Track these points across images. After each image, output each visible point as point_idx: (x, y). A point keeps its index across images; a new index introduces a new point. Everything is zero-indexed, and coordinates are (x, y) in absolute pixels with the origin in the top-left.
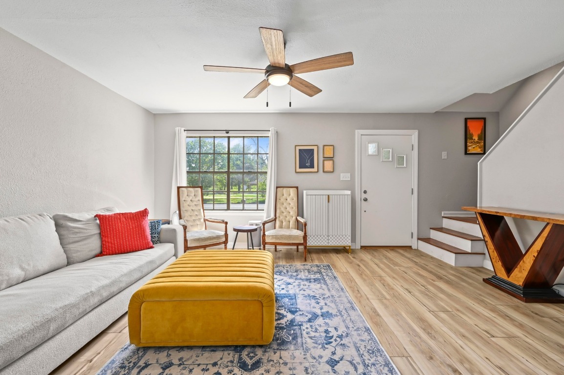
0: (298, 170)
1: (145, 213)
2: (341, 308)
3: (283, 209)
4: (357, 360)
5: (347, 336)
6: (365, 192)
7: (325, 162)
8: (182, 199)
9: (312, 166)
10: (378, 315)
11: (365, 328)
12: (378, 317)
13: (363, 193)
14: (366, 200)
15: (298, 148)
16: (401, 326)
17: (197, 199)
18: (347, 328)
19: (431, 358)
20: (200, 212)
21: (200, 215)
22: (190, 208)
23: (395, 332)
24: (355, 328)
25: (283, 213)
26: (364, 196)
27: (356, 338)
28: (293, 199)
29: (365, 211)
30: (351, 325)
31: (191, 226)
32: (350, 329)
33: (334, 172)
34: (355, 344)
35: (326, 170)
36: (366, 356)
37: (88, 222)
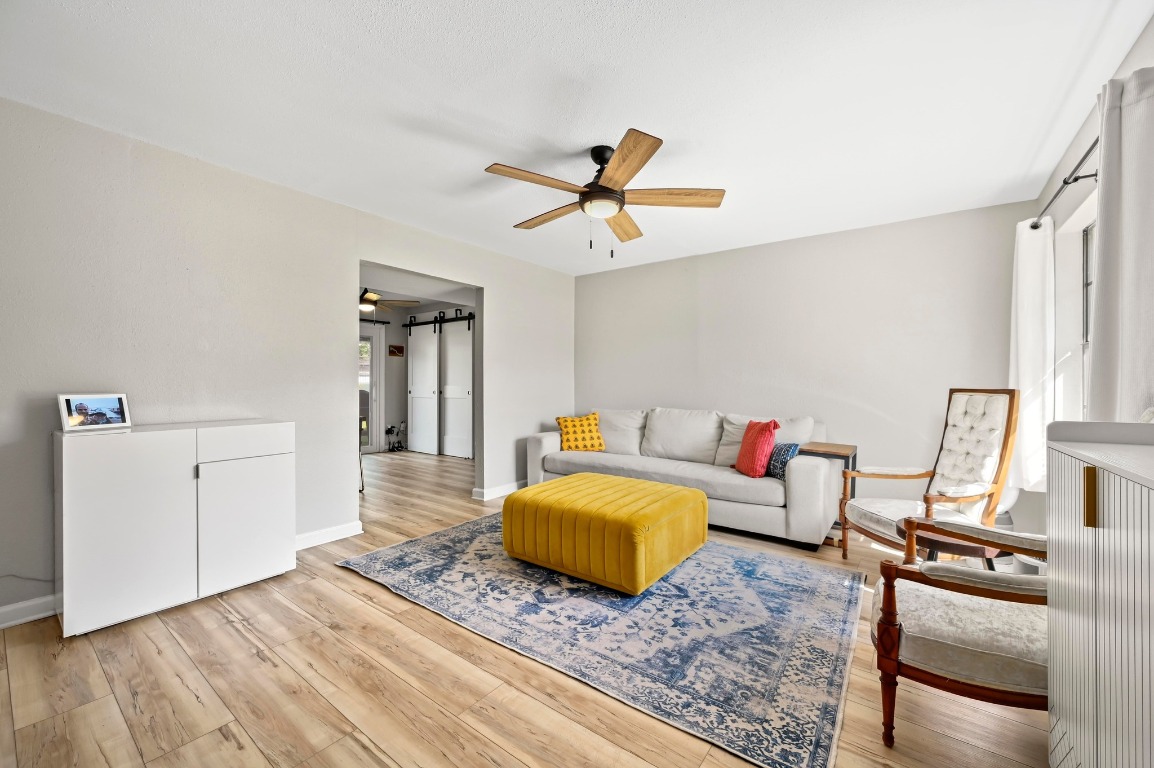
2: (527, 630)
4: (448, 587)
5: (477, 599)
10: (460, 653)
11: (464, 619)
12: (458, 649)
16: (413, 652)
18: (487, 608)
19: (364, 628)
22: (960, 448)
23: (419, 636)
24: (477, 612)
27: (464, 602)
30: (486, 613)
32: (481, 609)
34: (462, 597)
36: (441, 593)
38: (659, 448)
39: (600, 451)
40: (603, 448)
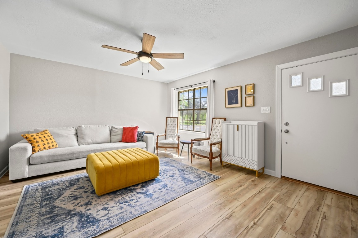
0: (228, 106)
1: (136, 128)
3: (214, 133)
6: (287, 124)
7: (247, 98)
8: (167, 123)
9: (237, 103)
11: (146, 210)
13: (283, 125)
14: (287, 132)
15: (227, 90)
17: (174, 124)
20: (175, 131)
21: (175, 132)
22: (170, 128)
25: (214, 135)
26: (285, 128)
28: (221, 127)
29: (287, 143)
30: (145, 205)
31: (170, 137)
33: (255, 106)
35: (247, 104)
37: (119, 129)
38: (90, 141)
39: (56, 148)
40: (57, 146)
